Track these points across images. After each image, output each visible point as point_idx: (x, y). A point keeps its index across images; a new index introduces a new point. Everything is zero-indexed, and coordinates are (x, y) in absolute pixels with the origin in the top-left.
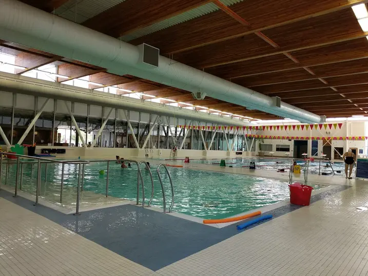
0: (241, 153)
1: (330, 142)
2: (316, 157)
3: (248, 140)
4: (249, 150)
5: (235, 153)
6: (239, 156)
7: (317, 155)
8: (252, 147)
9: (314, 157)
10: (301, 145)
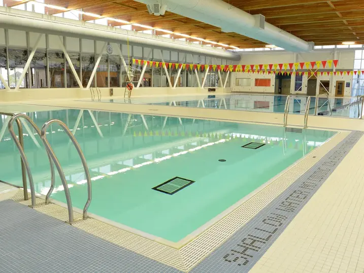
0: (214, 90)
1: (316, 74)
2: (300, 92)
3: (221, 74)
4: (223, 85)
5: (207, 90)
6: (212, 93)
7: (300, 90)
8: (227, 82)
9: (298, 92)
10: (282, 78)
